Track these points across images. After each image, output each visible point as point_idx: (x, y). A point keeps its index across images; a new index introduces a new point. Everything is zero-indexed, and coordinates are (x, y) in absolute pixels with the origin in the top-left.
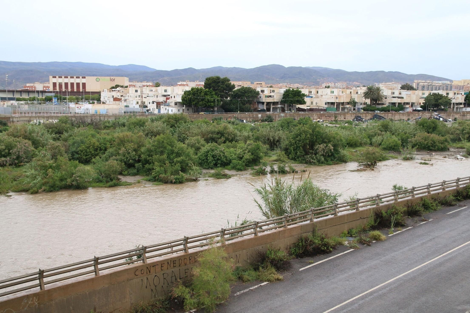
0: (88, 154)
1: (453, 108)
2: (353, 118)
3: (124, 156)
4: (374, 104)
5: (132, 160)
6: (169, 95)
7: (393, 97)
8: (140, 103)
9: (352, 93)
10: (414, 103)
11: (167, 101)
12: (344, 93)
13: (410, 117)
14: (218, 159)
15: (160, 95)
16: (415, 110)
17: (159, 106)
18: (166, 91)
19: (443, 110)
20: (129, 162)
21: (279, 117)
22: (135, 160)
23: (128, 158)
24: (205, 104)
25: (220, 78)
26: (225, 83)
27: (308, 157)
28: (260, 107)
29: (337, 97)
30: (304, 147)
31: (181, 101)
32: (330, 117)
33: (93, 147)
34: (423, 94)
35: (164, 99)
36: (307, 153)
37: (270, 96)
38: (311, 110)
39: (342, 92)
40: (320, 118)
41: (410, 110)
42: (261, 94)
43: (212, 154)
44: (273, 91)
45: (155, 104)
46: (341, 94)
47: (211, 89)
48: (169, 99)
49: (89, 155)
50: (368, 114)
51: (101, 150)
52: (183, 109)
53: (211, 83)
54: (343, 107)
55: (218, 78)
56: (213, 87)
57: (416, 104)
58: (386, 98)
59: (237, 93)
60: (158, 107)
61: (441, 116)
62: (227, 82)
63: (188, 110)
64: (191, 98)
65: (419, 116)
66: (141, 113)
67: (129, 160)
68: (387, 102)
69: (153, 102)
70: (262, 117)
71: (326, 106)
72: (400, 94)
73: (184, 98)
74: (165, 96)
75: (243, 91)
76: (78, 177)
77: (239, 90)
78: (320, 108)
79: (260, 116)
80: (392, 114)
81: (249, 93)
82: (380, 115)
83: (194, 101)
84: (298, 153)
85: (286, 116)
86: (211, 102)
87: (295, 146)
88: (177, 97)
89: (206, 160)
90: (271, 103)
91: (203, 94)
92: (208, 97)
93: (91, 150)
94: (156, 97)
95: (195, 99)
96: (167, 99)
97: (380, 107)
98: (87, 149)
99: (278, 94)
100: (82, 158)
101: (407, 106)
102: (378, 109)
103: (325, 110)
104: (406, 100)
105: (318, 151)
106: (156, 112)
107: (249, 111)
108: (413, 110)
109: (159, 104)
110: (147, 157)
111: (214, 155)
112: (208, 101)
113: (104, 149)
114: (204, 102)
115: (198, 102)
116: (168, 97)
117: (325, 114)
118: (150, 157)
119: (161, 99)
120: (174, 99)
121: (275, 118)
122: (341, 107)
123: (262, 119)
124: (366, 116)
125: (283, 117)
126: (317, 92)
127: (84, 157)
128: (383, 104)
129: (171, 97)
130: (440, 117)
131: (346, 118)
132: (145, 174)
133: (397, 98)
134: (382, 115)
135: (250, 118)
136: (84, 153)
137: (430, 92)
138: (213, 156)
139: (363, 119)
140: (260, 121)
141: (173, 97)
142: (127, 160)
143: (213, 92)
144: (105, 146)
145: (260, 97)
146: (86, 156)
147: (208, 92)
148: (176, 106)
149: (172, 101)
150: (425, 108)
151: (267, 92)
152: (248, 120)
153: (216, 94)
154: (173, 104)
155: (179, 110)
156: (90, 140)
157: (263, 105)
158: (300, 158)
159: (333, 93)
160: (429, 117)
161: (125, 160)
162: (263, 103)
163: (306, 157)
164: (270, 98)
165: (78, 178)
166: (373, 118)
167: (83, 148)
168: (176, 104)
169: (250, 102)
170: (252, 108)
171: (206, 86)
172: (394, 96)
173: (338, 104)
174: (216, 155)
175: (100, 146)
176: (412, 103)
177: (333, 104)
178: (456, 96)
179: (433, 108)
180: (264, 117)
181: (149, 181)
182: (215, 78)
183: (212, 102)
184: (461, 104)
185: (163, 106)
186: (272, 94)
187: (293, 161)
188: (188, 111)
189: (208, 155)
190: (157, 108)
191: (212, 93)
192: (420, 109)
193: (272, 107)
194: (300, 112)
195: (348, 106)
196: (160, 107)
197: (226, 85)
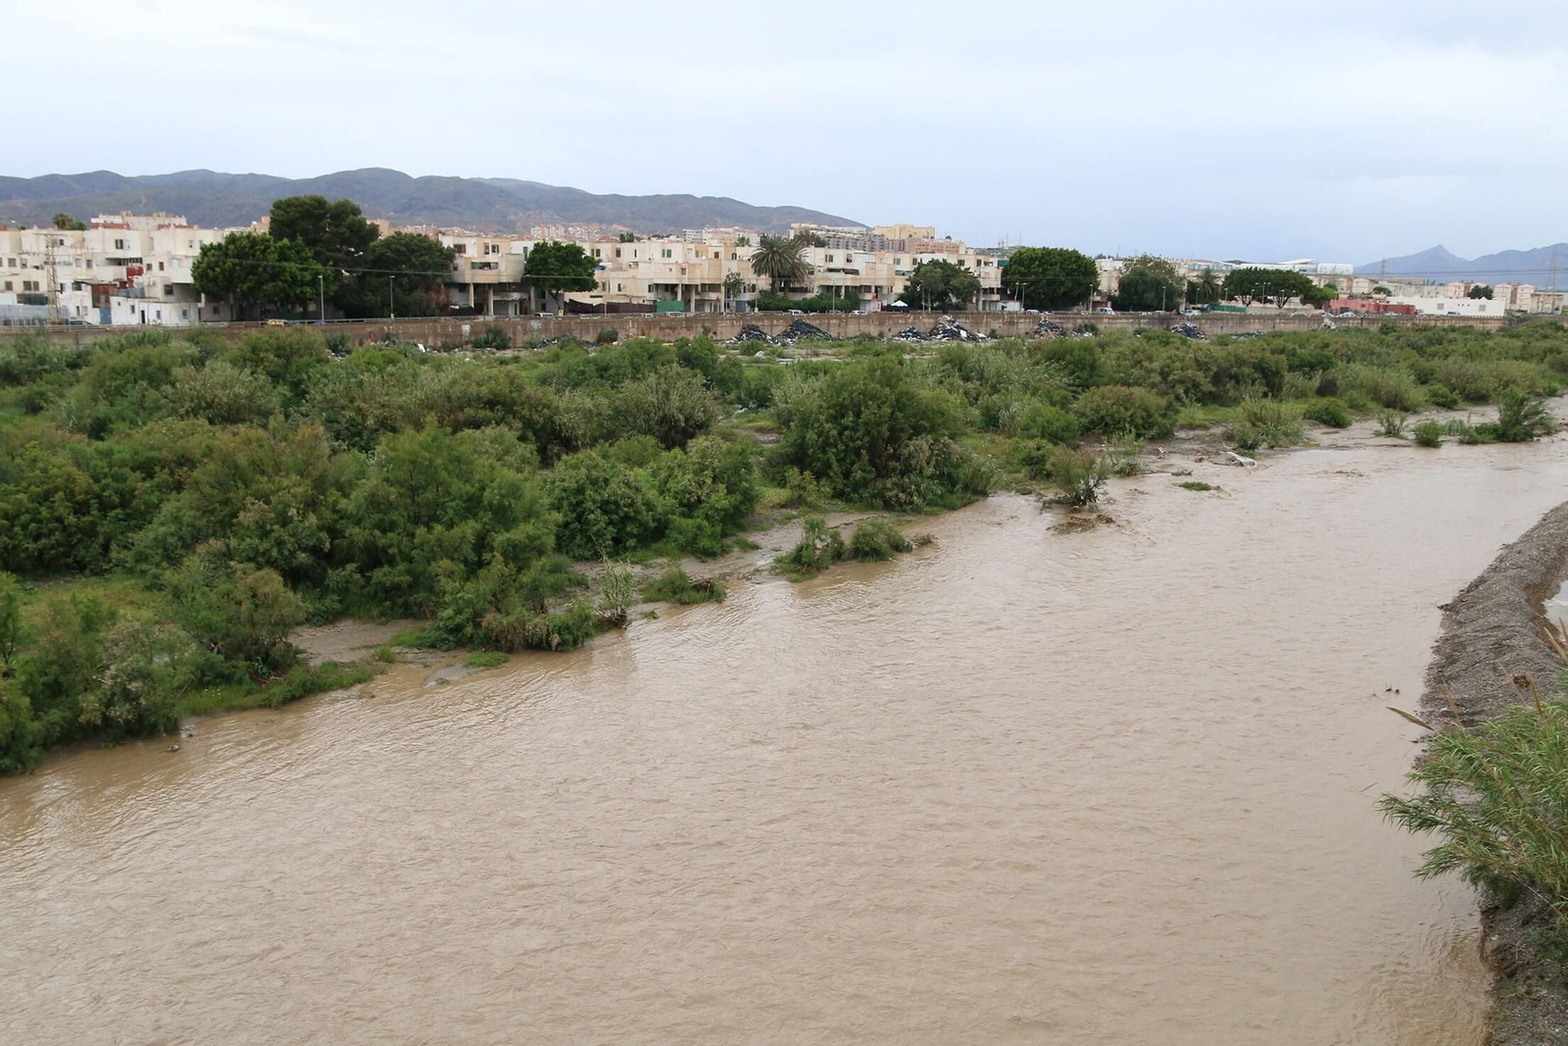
0: (45, 531)
1: (977, 301)
2: (737, 330)
3: (264, 534)
4: (781, 290)
5: (304, 550)
6: (140, 260)
7: (831, 270)
8: (19, 288)
9: (721, 256)
10: (881, 287)
11: (131, 281)
12: (704, 258)
13: (885, 329)
14: (626, 518)
15: (99, 260)
16: (889, 308)
17: (103, 298)
18: (120, 244)
19: (957, 307)
20: (295, 563)
21: (525, 332)
22: (315, 551)
23: (289, 546)
24: (283, 290)
25: (325, 202)
26: (344, 220)
27: (889, 485)
28: (458, 300)
29: (683, 270)
30: (872, 448)
31: (190, 280)
32: (673, 329)
33: (70, 495)
34: (897, 262)
35: (121, 272)
36: (882, 473)
37: (488, 265)
38: (613, 308)
39: (697, 252)
40: (647, 332)
41: (874, 307)
42: (459, 261)
43: (598, 498)
44: (495, 249)
45: (87, 292)
46: (693, 259)
47: (300, 239)
48: (140, 272)
49: (51, 533)
50: (778, 319)
51: (105, 507)
52: (200, 310)
53: (298, 219)
54: (698, 298)
55: (320, 203)
56: (305, 233)
57: (885, 291)
58: (812, 273)
59: (383, 254)
60: (99, 301)
61: (962, 325)
62: (351, 216)
63: (216, 311)
64: (232, 271)
65: (906, 324)
66: (53, 323)
67: (292, 554)
68: (816, 283)
69: (78, 285)
70: (472, 332)
71: (651, 296)
72: (849, 261)
73: (205, 271)
74: (119, 262)
75: (404, 249)
76: (132, 679)
77: (388, 243)
78: (634, 302)
79: (466, 328)
80: (840, 318)
81: (422, 255)
82: (808, 322)
83: (242, 283)
84: (858, 475)
85: (545, 329)
86: (303, 284)
87: (841, 447)
88: (170, 265)
89: (576, 525)
90: (490, 285)
91: (276, 256)
92: (292, 266)
93: (61, 511)
94: (84, 265)
95: (247, 275)
96: (131, 272)
97: (798, 297)
98: (36, 505)
99: (512, 258)
100: (15, 547)
101: (869, 296)
102: (797, 306)
103: (652, 308)
104: (863, 279)
105: (913, 462)
106: (93, 317)
107: (424, 312)
108: (883, 308)
109: (101, 294)
110: (377, 532)
111: (607, 502)
112: (294, 281)
113: (116, 499)
114: (280, 283)
115: (260, 284)
116: (136, 265)
117: (659, 322)
118: (390, 535)
119: (108, 275)
120: (162, 273)
121: (515, 334)
122: (694, 297)
123: (473, 339)
124: (772, 326)
125: (538, 330)
126: (618, 253)
127: (32, 546)
128: (806, 290)
129: (149, 267)
130: (958, 327)
131: (718, 332)
132: (375, 612)
133: (842, 274)
134: (815, 323)
135: (436, 335)
136: (24, 527)
137: (916, 256)
138: (605, 507)
139: (765, 334)
140: (470, 346)
141: (156, 267)
142: (280, 552)
143: (307, 250)
144: (120, 486)
145: (456, 269)
146: (37, 538)
147: (290, 248)
148: (170, 298)
149: (152, 280)
150: (913, 299)
151: (473, 251)
152: (431, 342)
153: (316, 256)
154: (159, 292)
155: (185, 313)
156: (40, 465)
157: (464, 294)
158: (861, 491)
159: (669, 255)
160: (932, 327)
161: (274, 553)
162: (463, 287)
163: (879, 484)
164: (486, 271)
165: (134, 686)
166: (792, 331)
167: (20, 502)
168: (169, 290)
169: (428, 285)
170: (434, 305)
171: (279, 227)
172: (832, 265)
173: (687, 288)
174: (616, 503)
175: (96, 488)
176: (876, 287)
177: (670, 288)
178: (984, 269)
179: (932, 302)
180: (480, 333)
181: (433, 646)
182: (307, 201)
183: (308, 285)
184: (991, 291)
185: (120, 299)
186: (491, 258)
187: (841, 504)
188: (216, 317)
189: (579, 503)
190: (94, 306)
191: (303, 254)
192: (900, 304)
193: (492, 298)
194: (583, 317)
195: (713, 296)
196: (107, 301)
197: (350, 228)
